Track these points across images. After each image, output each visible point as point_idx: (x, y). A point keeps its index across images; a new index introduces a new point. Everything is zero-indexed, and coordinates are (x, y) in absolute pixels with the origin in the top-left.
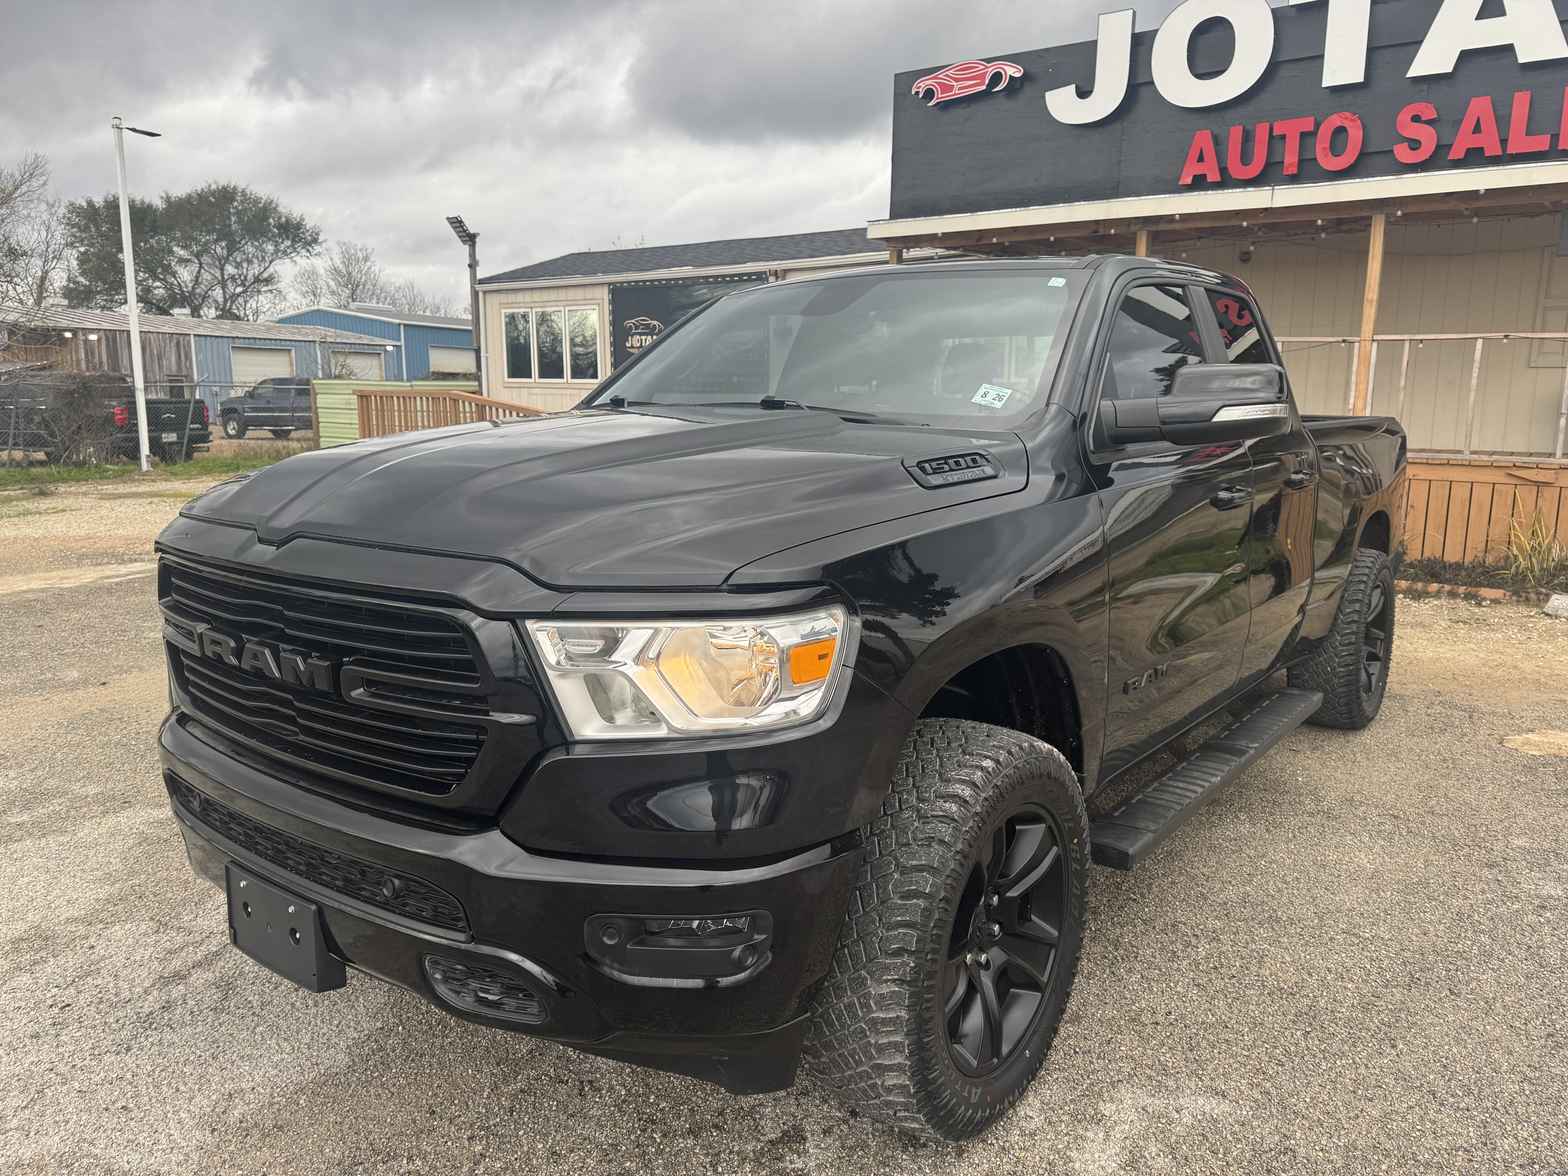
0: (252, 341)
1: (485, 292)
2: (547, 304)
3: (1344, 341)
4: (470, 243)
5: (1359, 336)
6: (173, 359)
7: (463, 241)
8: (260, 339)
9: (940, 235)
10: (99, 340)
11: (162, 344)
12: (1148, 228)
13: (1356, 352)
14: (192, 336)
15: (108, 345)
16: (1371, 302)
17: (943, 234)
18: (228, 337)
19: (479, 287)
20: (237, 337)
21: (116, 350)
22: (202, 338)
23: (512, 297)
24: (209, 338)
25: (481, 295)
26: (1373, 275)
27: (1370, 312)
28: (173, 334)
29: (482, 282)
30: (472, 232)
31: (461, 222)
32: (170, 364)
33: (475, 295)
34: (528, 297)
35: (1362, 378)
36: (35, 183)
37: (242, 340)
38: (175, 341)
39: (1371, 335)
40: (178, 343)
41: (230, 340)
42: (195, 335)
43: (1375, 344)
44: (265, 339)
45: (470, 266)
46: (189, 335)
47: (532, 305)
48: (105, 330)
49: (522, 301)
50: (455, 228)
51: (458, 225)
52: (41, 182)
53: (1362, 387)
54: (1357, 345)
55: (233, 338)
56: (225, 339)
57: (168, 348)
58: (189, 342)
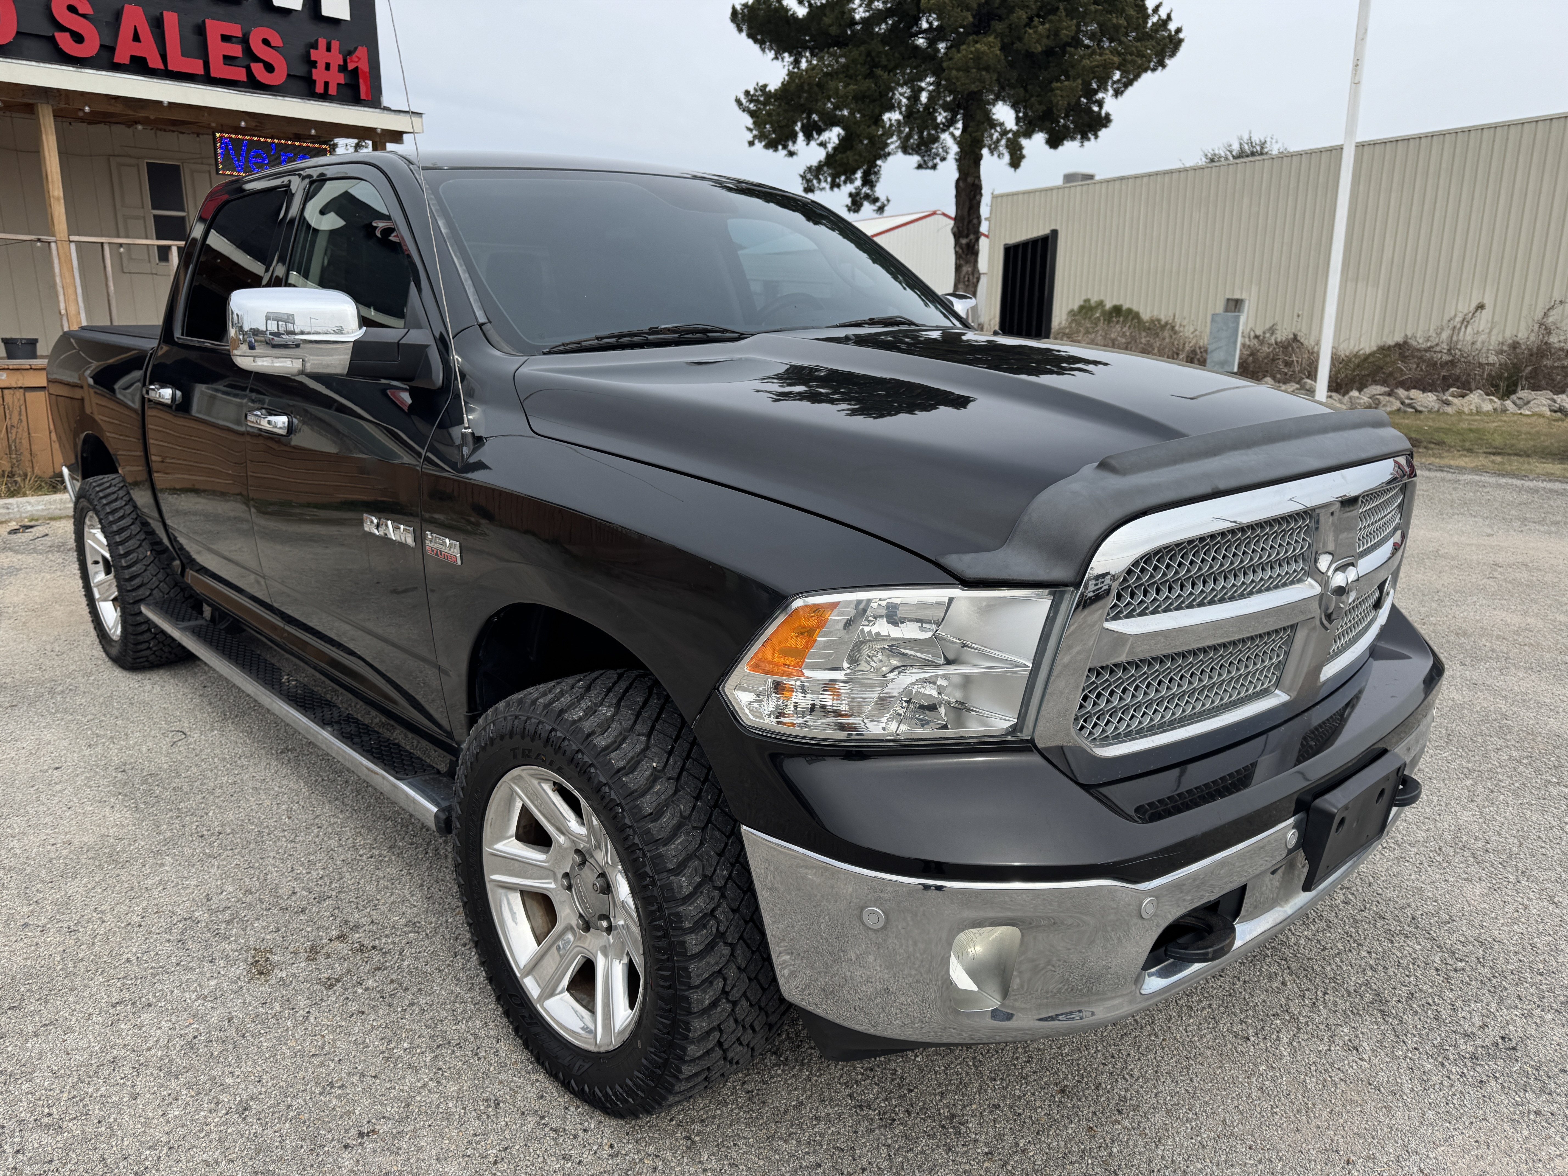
13: (54, 252)
16: (58, 199)
26: (54, 170)
35: (68, 283)
39: (66, 235)
43: (73, 246)
54: (53, 245)
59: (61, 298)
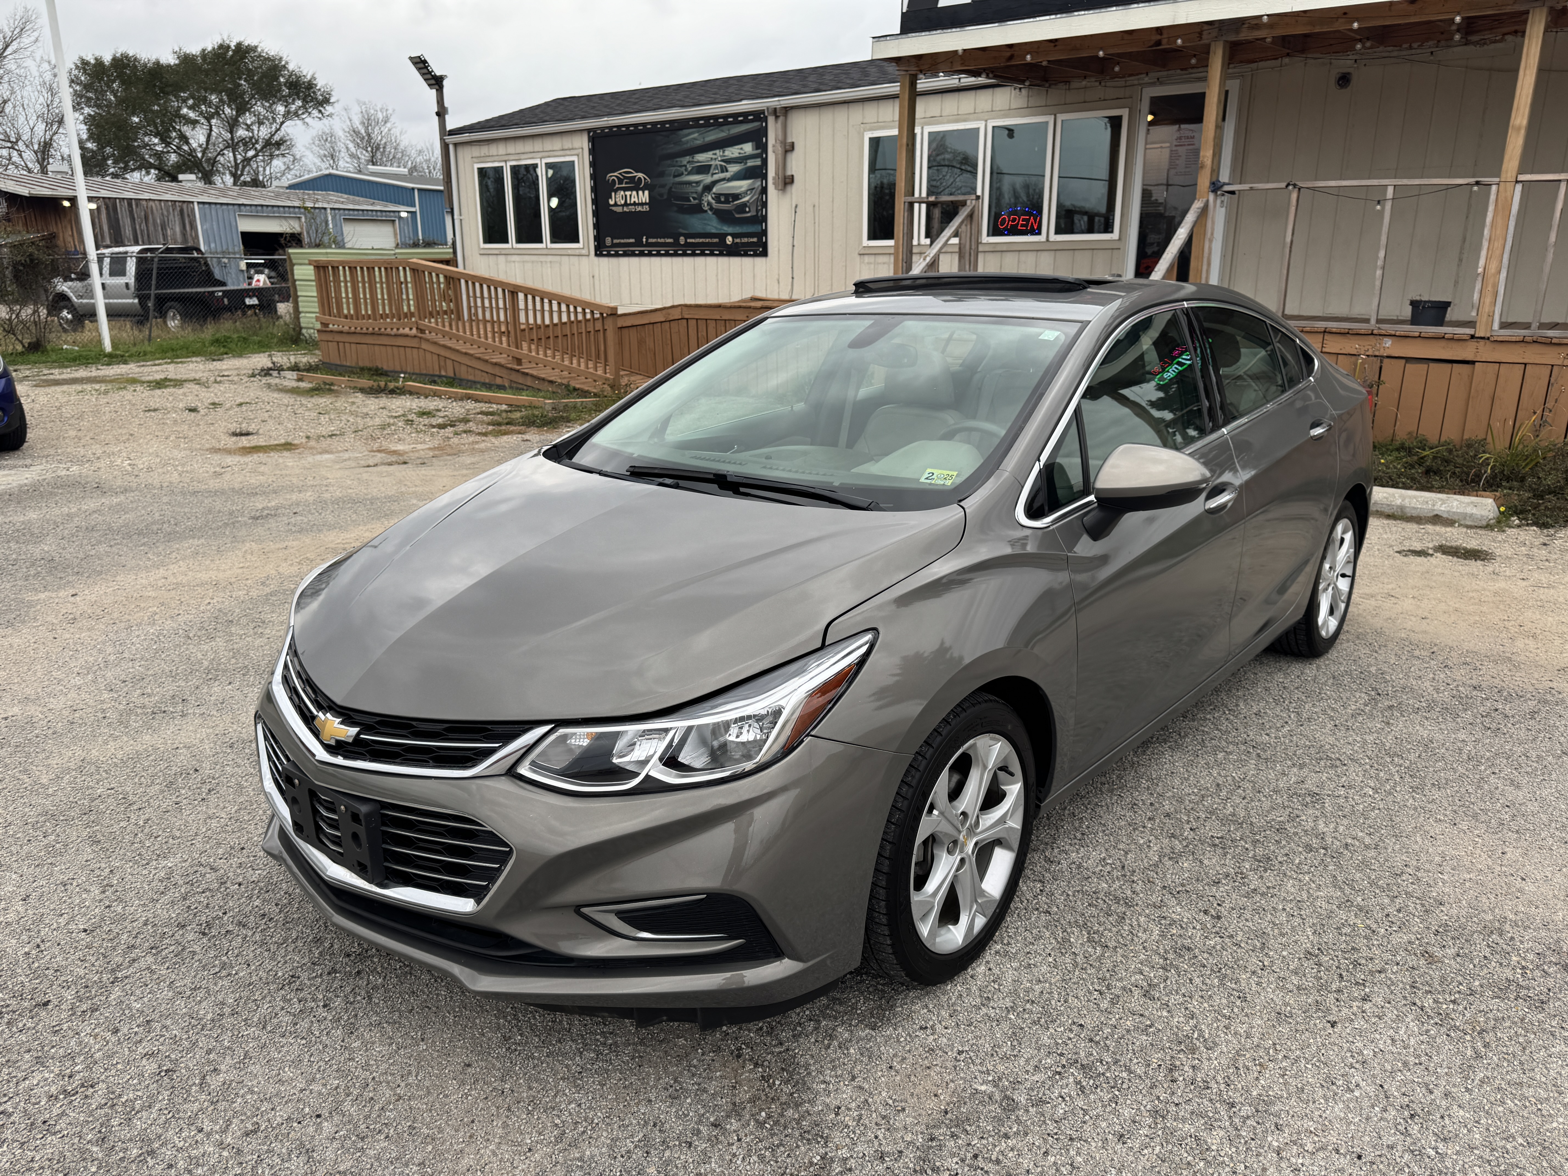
0: (259, 208)
1: (456, 145)
2: (523, 156)
3: (1477, 183)
4: (437, 87)
5: (1499, 176)
6: (178, 229)
7: (429, 85)
8: (267, 206)
9: (960, 53)
10: (98, 208)
11: (165, 213)
12: (1224, 38)
13: (1493, 197)
14: (196, 204)
15: (108, 214)
16: (1519, 129)
17: (965, 50)
18: (233, 205)
19: (450, 139)
20: (243, 205)
21: (117, 220)
22: (207, 206)
23: (484, 150)
24: (213, 206)
25: (451, 148)
26: (1524, 92)
27: (1515, 144)
28: (175, 201)
29: (452, 133)
30: (438, 74)
31: (425, 62)
32: (174, 233)
33: (445, 147)
34: (500, 149)
35: (1498, 232)
36: (26, 40)
37: (248, 208)
38: (178, 209)
39: (1514, 175)
40: (182, 211)
41: (236, 207)
42: (198, 203)
43: (1519, 187)
44: (273, 206)
45: (438, 114)
46: (193, 202)
47: (506, 158)
48: (103, 198)
49: (495, 154)
50: (419, 69)
51: (422, 65)
52: (33, 39)
53: (1498, 244)
54: (1494, 188)
55: (239, 205)
56: (231, 207)
57: (171, 217)
58: (193, 210)
59: (1484, 253)
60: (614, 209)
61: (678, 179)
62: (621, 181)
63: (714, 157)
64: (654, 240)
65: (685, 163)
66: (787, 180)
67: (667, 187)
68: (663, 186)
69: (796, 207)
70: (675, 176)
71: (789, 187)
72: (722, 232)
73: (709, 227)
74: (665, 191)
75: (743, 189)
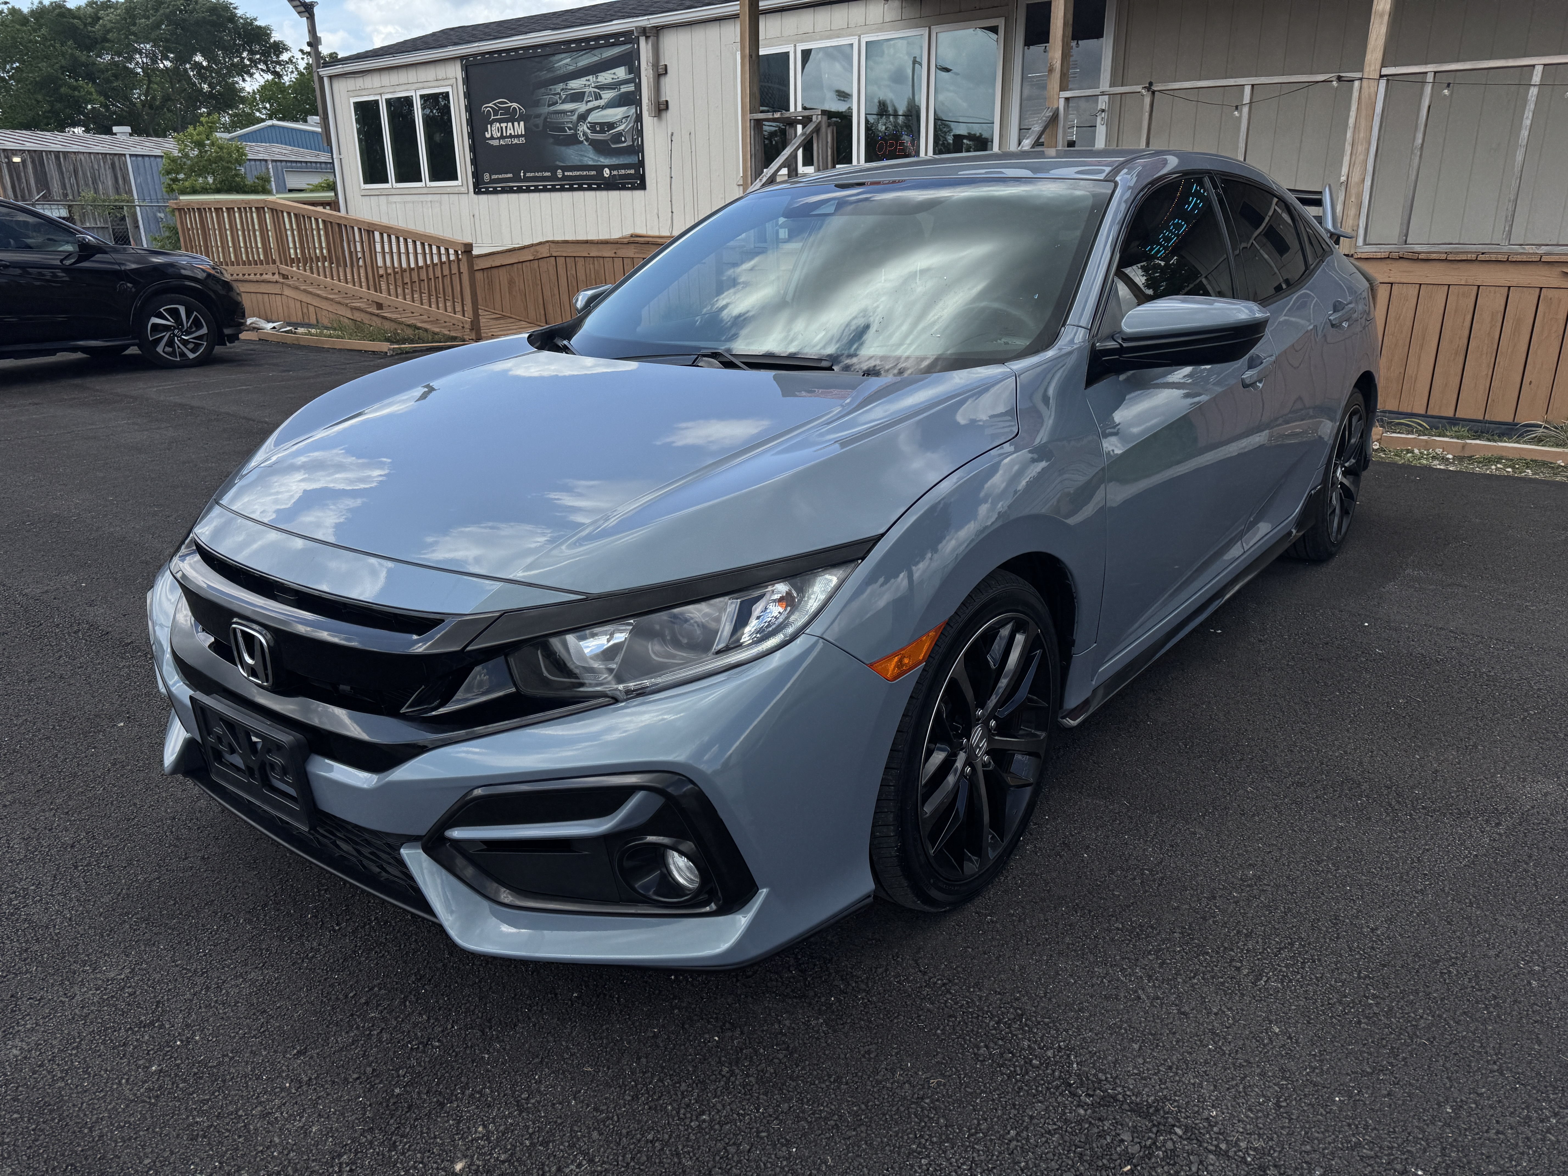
1: (331, 78)
2: (398, 89)
3: (1339, 79)
4: (309, 15)
5: (1361, 70)
6: (110, 182)
7: (299, 13)
10: (24, 161)
11: (96, 167)
14: (128, 157)
15: (34, 166)
19: (323, 72)
22: (140, 159)
23: (360, 81)
24: (147, 159)
25: (326, 80)
27: (1378, 34)
28: (106, 154)
29: (326, 64)
32: (106, 188)
34: (377, 81)
38: (110, 161)
40: (113, 165)
42: (130, 155)
45: (311, 43)
46: (125, 155)
47: (378, 91)
48: (29, 151)
49: (369, 86)
53: (1360, 148)
57: (102, 170)
58: (125, 163)
60: (491, 142)
61: (552, 108)
62: (496, 114)
63: (588, 83)
64: (532, 175)
65: (559, 91)
66: (662, 107)
67: (542, 118)
68: (538, 116)
69: (672, 135)
70: (549, 106)
71: (664, 114)
72: (599, 163)
73: (586, 159)
74: (540, 121)
75: (619, 117)
